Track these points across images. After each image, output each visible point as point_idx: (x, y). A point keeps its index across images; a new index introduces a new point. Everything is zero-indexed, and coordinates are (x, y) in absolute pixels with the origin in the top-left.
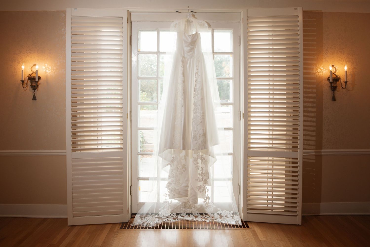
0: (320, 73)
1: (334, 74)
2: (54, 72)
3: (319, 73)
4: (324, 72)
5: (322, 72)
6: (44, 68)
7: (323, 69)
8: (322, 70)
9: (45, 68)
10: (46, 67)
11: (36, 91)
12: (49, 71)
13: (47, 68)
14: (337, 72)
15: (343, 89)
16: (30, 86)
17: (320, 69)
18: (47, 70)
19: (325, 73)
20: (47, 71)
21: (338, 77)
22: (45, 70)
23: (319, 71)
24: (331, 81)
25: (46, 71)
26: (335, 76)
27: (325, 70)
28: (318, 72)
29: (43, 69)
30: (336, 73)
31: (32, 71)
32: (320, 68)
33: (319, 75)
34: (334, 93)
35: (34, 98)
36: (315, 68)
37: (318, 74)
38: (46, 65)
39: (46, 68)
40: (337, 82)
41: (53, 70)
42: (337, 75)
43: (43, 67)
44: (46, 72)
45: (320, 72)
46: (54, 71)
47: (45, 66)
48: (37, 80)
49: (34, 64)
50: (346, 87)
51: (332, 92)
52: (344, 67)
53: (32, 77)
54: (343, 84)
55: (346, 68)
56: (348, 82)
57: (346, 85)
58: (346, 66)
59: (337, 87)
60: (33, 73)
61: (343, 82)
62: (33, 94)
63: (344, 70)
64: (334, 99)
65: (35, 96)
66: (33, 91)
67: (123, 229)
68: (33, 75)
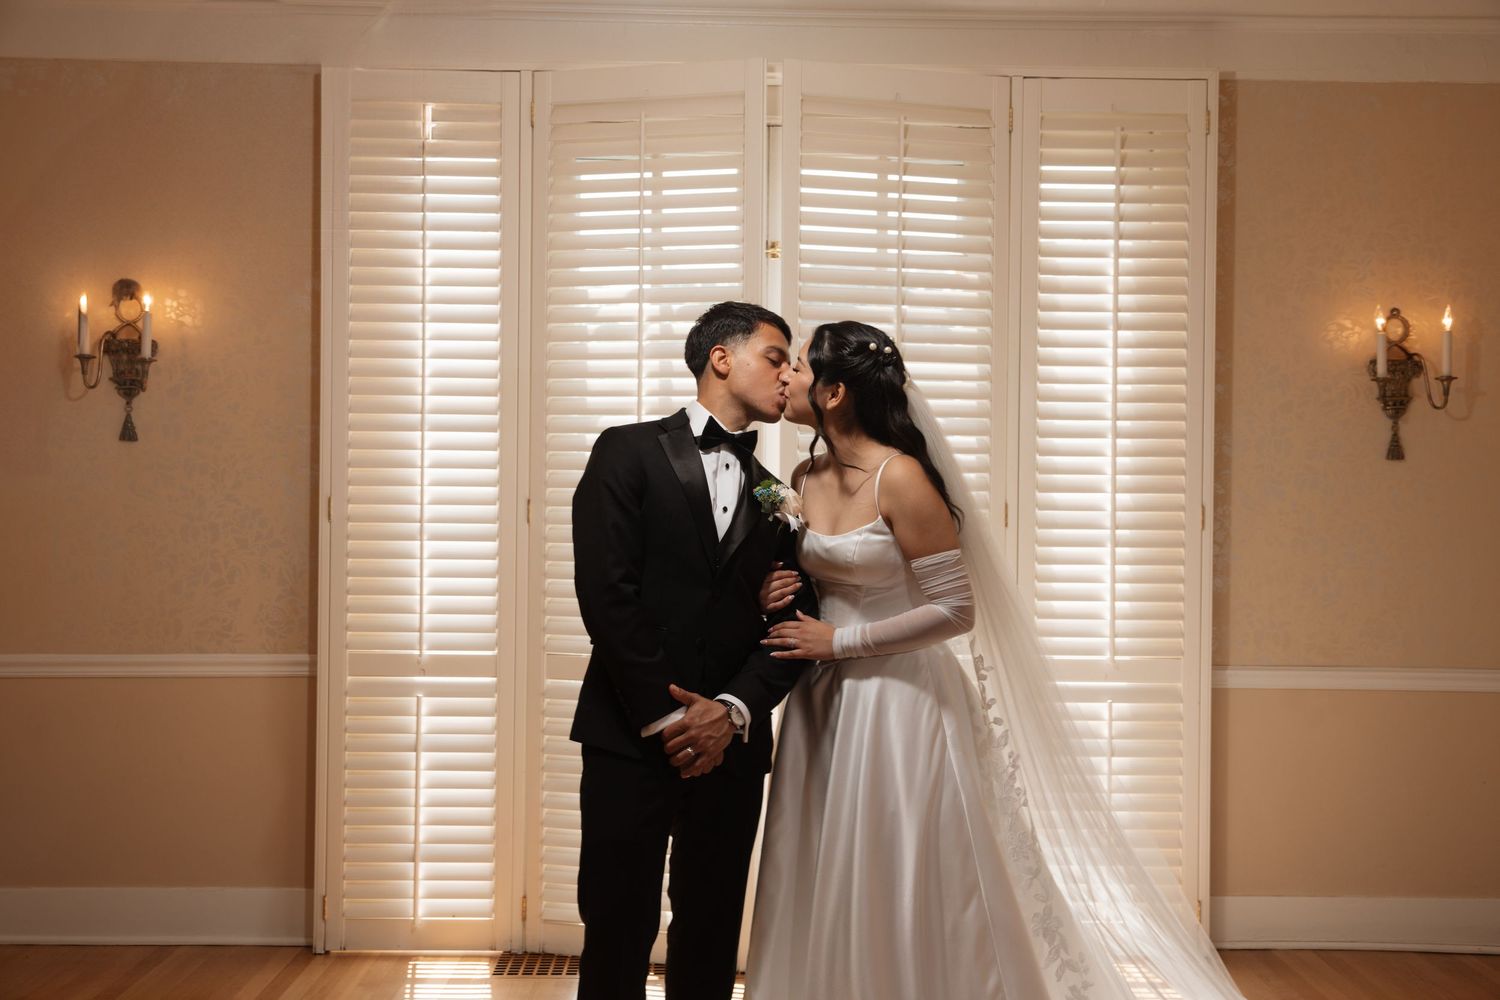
0: (1336, 344)
1: (1396, 345)
3: (1330, 341)
4: (1355, 339)
5: (1347, 338)
6: (172, 306)
7: (1351, 326)
8: (1348, 329)
9: (175, 304)
10: (181, 301)
11: (136, 401)
12: (194, 318)
13: (186, 308)
14: (1413, 336)
15: (1436, 407)
16: (111, 379)
17: (1339, 324)
18: (183, 315)
19: (1359, 343)
20: (187, 320)
21: (1416, 358)
22: (177, 315)
23: (1332, 335)
24: (1381, 369)
25: (180, 319)
26: (1403, 354)
27: (1357, 329)
28: (1327, 338)
29: (168, 310)
30: (1406, 344)
31: (118, 317)
32: (1336, 321)
33: (1331, 351)
34: (1396, 423)
35: (128, 433)
36: (1314, 324)
37: (1328, 345)
38: (182, 293)
39: (179, 304)
40: (1409, 380)
41: (209, 317)
42: (1412, 351)
43: (168, 302)
44: (182, 324)
45: (1337, 339)
46: (214, 321)
47: (176, 297)
48: (147, 352)
50: (1446, 402)
51: (1389, 423)
52: (1442, 315)
53: (121, 342)
54: (1437, 389)
55: (1448, 322)
56: (1456, 378)
57: (1446, 392)
58: (1448, 309)
59: (1408, 402)
60: (130, 325)
61: (1437, 379)
62: (125, 414)
63: (1443, 326)
64: (1396, 452)
65: (132, 423)
66: (121, 401)
67: (505, 974)
68: (122, 336)
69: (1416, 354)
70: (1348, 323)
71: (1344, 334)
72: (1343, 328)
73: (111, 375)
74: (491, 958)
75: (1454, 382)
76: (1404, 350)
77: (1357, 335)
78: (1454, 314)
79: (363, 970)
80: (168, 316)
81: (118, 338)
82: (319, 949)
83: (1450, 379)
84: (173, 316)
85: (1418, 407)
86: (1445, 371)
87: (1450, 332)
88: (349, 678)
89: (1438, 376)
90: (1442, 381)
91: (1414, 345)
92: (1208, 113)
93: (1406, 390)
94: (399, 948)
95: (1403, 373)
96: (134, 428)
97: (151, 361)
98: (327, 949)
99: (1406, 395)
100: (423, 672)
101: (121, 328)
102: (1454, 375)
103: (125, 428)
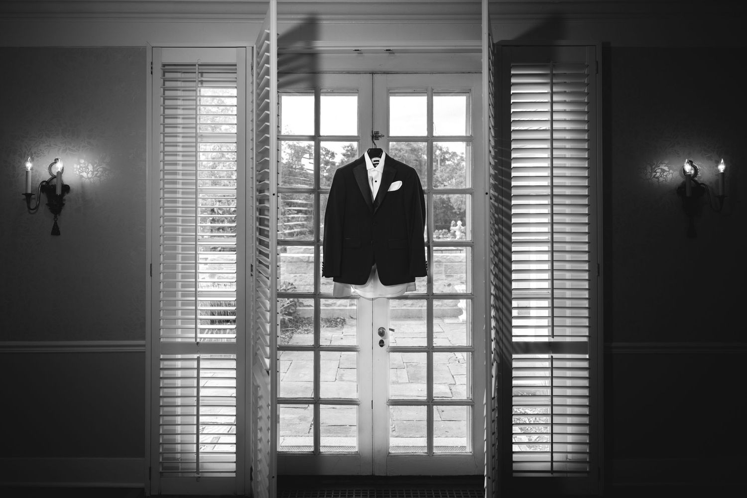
0: (661, 179)
1: (691, 179)
2: (98, 177)
3: (658, 178)
4: (670, 176)
5: (666, 176)
7: (668, 170)
8: (666, 171)
10: (81, 165)
11: (59, 215)
12: (88, 173)
13: (84, 169)
14: (699, 175)
16: (47, 204)
17: (661, 169)
18: (83, 172)
19: (672, 179)
20: (85, 174)
21: (702, 186)
22: (80, 172)
23: (658, 174)
24: (688, 193)
25: (81, 174)
26: (695, 183)
27: (671, 171)
28: (656, 176)
29: (75, 170)
30: (696, 179)
31: (51, 173)
32: (661, 167)
33: (659, 183)
34: (692, 219)
35: (56, 231)
36: (650, 169)
37: (657, 180)
38: (82, 161)
39: (81, 167)
41: (96, 173)
42: (700, 182)
43: (75, 166)
44: (82, 176)
45: (661, 176)
46: (98, 175)
47: (79, 163)
48: (59, 191)
49: (55, 160)
50: (721, 209)
51: (688, 219)
52: (718, 163)
53: (50, 186)
54: (715, 202)
55: (722, 167)
56: (726, 197)
57: (721, 204)
58: (722, 161)
60: (54, 177)
62: (54, 221)
63: (719, 171)
64: (692, 234)
65: (57, 227)
66: (53, 216)
68: (52, 183)
69: (702, 184)
70: (666, 168)
72: (663, 171)
73: (47, 202)
76: (696, 181)
77: (671, 174)
78: (725, 162)
80: (75, 172)
81: (50, 184)
83: (723, 197)
84: (78, 173)
86: (721, 194)
87: (723, 173)
89: (717, 195)
90: (718, 197)
91: (701, 179)
92: (597, 62)
96: (58, 229)
101: (51, 179)
103: (54, 229)
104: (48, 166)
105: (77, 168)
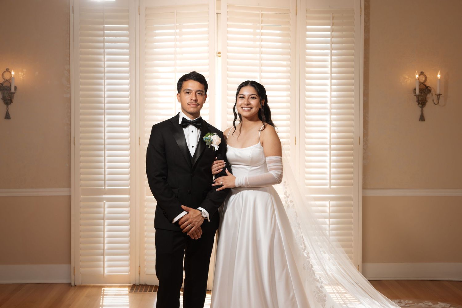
0: (403, 84)
1: (423, 84)
4: (409, 82)
9: (22, 74)
10: (24, 73)
11: (9, 106)
13: (26, 75)
14: (428, 81)
15: (435, 104)
16: (1, 99)
21: (429, 88)
23: (401, 81)
24: (417, 92)
25: (24, 79)
26: (425, 87)
27: (410, 79)
29: (20, 76)
30: (425, 83)
31: (3, 78)
32: (403, 76)
33: (401, 86)
34: (422, 109)
35: (8, 117)
37: (400, 84)
38: (25, 70)
40: (426, 95)
42: (428, 85)
43: (20, 73)
45: (403, 82)
47: (22, 72)
48: (13, 90)
49: (7, 69)
50: (438, 102)
51: (420, 109)
52: (437, 74)
53: (4, 87)
54: (435, 98)
55: (439, 76)
56: (442, 95)
57: (438, 99)
58: (439, 72)
59: (426, 102)
60: (6, 81)
61: (435, 95)
62: (6, 110)
63: (437, 78)
64: (422, 118)
65: (9, 113)
66: (5, 106)
67: (133, 292)
68: (5, 85)
69: (429, 87)
70: (407, 77)
71: (406, 80)
72: (405, 78)
73: (2, 98)
74: (129, 286)
75: (441, 96)
76: (425, 85)
78: (441, 74)
79: (87, 291)
80: (20, 78)
81: (4, 85)
82: (73, 284)
83: (440, 95)
84: (22, 78)
85: (429, 104)
86: (438, 92)
87: (440, 80)
88: (82, 196)
89: (436, 94)
90: (437, 95)
91: (428, 84)
92: (361, 8)
93: (426, 98)
94: (99, 283)
95: (424, 93)
96: (9, 115)
97: (14, 93)
98: (75, 284)
99: (426, 100)
100: (106, 194)
101: (4, 82)
102: (441, 94)
103: (6, 115)
104: (2, 74)
105: (21, 75)
